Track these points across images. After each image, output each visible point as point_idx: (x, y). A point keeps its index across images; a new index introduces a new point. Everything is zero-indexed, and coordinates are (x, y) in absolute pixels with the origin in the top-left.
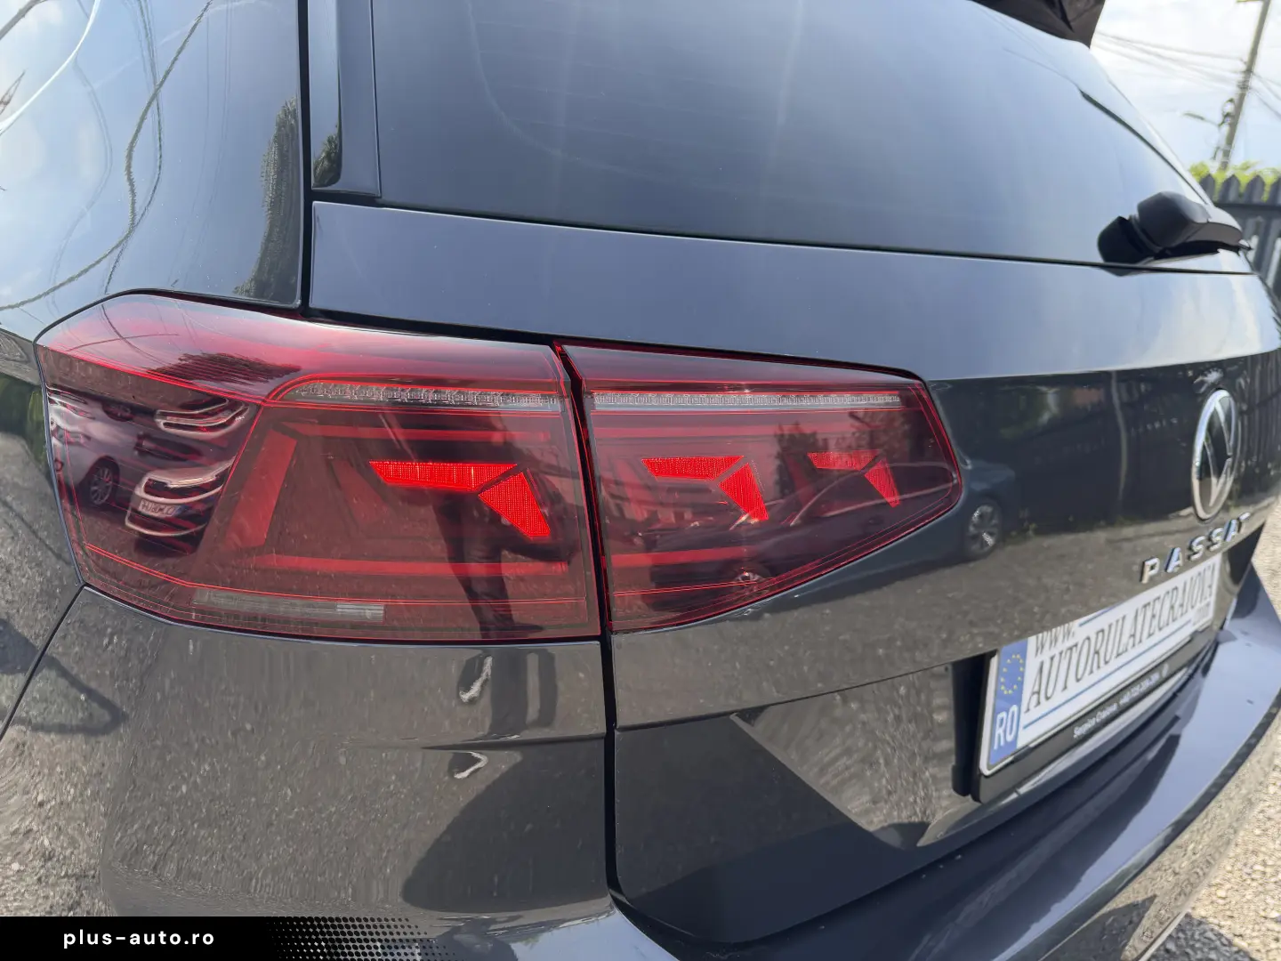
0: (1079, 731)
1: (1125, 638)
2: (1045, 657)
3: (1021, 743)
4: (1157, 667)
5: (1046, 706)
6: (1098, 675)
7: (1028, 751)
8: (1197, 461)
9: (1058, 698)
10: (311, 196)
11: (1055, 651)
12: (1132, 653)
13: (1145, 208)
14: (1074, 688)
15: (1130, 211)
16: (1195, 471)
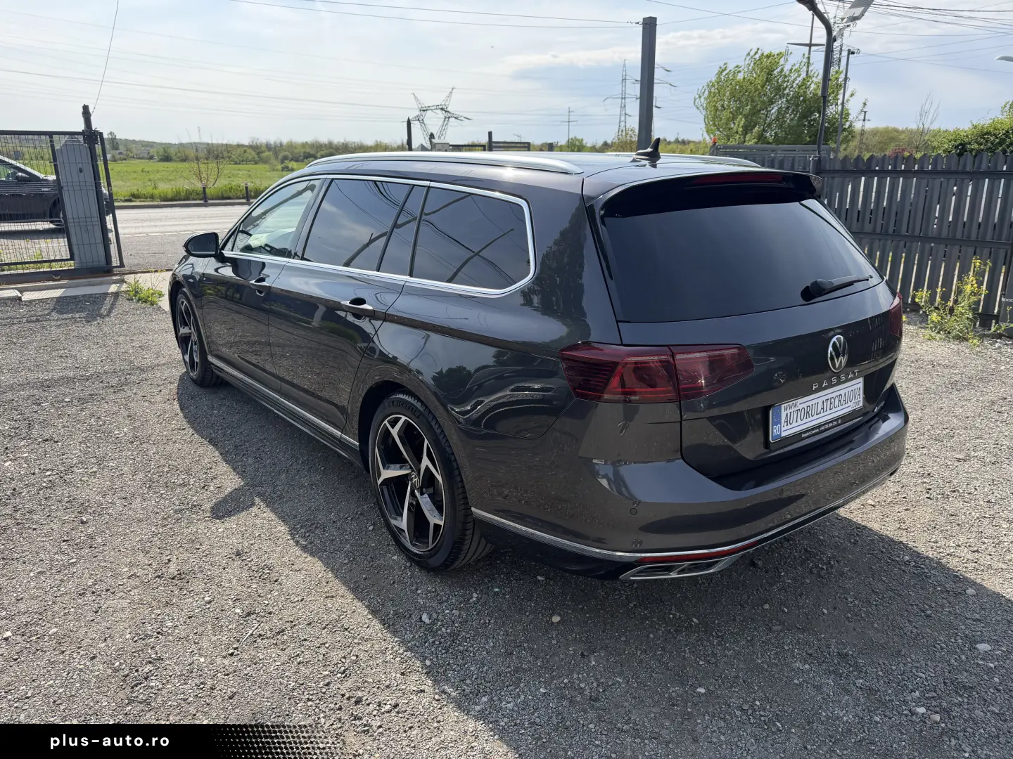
0: (803, 436)
1: (819, 409)
2: (788, 411)
3: (783, 434)
4: (836, 420)
5: (790, 426)
6: (808, 420)
7: (786, 438)
8: (829, 355)
9: (795, 424)
10: (617, 322)
11: (792, 410)
12: (822, 414)
13: (812, 284)
14: (800, 422)
15: (809, 284)
16: (829, 359)
